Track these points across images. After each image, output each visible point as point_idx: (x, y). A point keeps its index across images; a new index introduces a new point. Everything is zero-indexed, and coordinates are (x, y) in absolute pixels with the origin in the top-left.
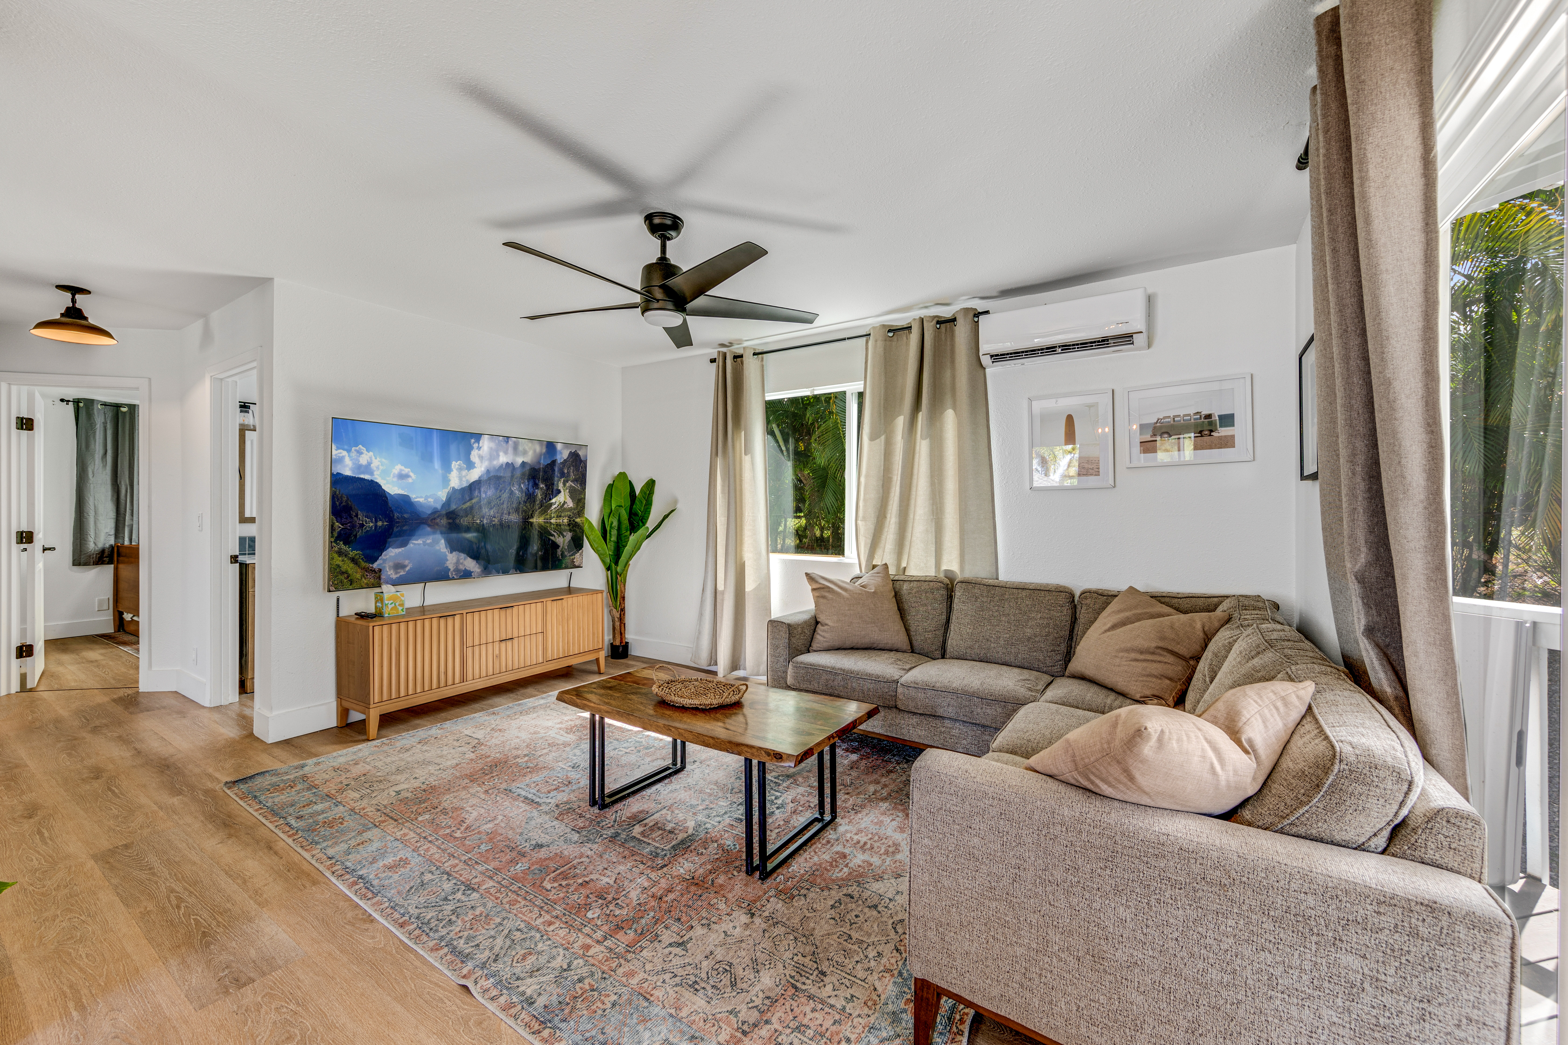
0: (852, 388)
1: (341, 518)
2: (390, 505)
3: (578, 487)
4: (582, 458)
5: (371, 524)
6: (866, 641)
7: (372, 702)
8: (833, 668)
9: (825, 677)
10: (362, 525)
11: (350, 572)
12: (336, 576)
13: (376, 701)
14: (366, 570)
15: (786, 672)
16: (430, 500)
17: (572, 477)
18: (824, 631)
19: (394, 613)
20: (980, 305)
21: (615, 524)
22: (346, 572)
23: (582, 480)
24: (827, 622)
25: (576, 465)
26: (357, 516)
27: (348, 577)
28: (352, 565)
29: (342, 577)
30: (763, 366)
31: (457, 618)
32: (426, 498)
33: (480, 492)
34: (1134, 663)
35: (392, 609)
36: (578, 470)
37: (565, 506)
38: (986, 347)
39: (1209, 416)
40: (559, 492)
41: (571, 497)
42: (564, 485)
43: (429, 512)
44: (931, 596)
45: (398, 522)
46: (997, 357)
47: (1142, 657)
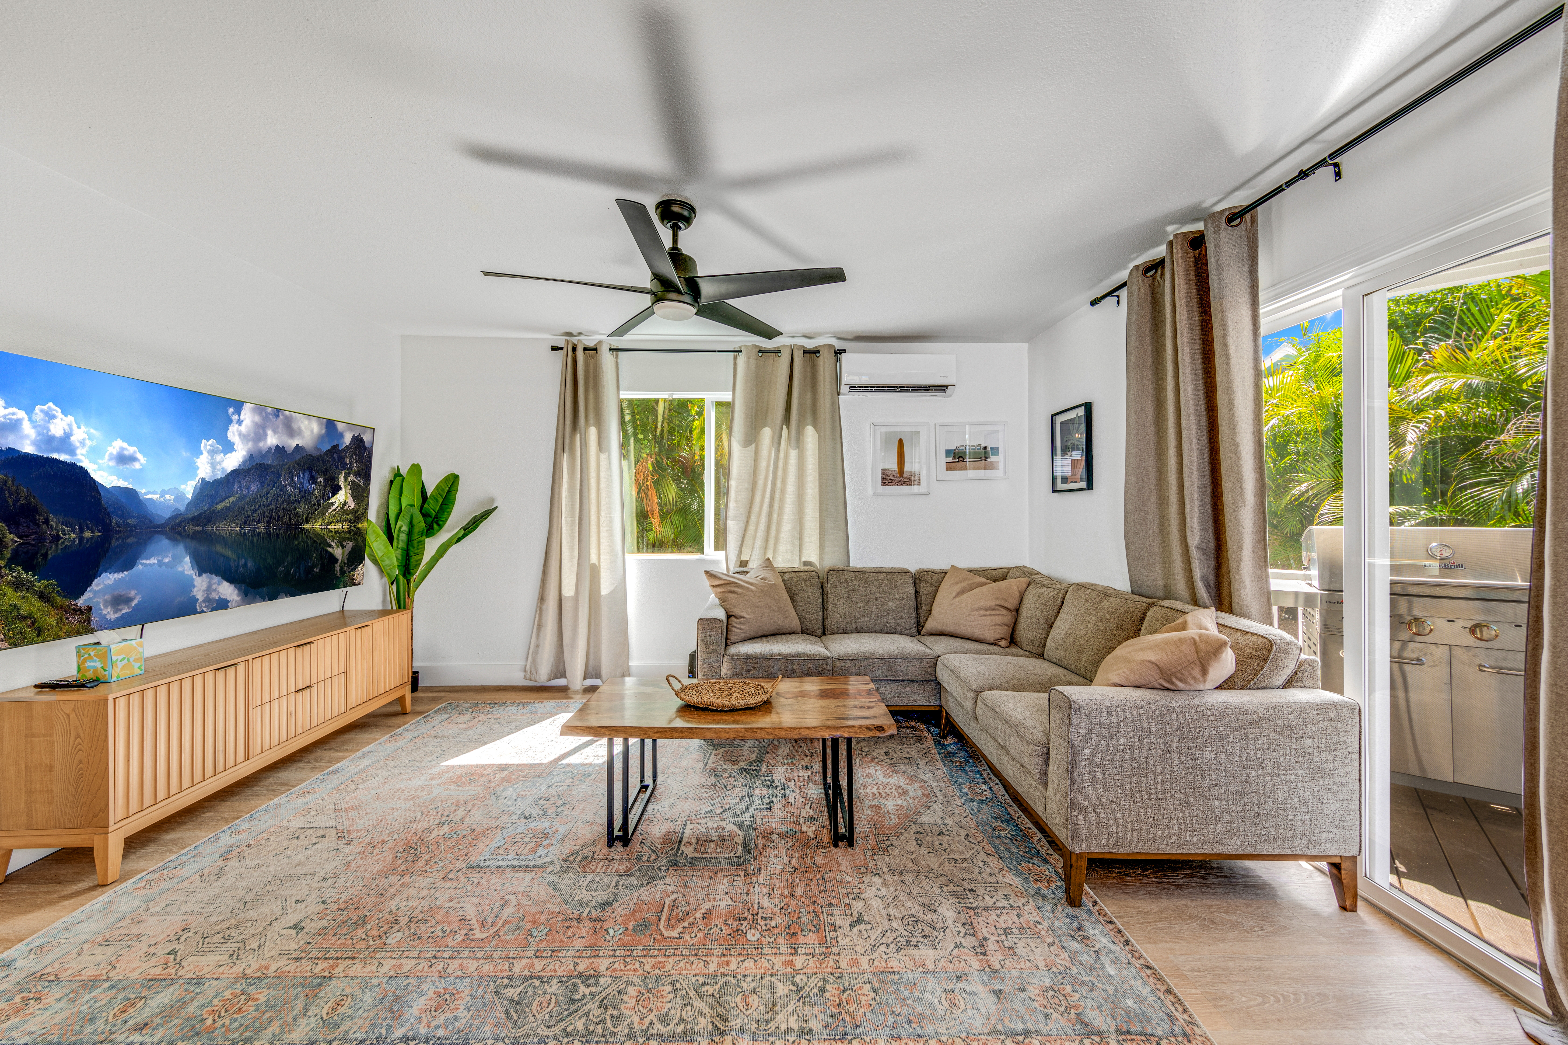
0: (710, 397)
1: (18, 525)
2: (104, 504)
3: (361, 482)
4: (367, 445)
5: (73, 536)
6: (773, 628)
7: (111, 821)
8: (772, 655)
9: (765, 664)
10: (57, 538)
11: (36, 614)
12: (10, 625)
13: (119, 818)
14: (66, 609)
15: (720, 667)
16: (168, 497)
17: (355, 469)
18: (740, 623)
19: (127, 673)
20: (838, 345)
21: (405, 528)
22: (30, 616)
23: (365, 473)
24: (743, 614)
25: (359, 452)
26: (47, 521)
27: (33, 623)
28: (39, 604)
29: (22, 625)
30: (617, 363)
31: (241, 668)
32: (163, 493)
33: (240, 487)
34: (984, 618)
35: (122, 669)
36: (361, 460)
37: (346, 507)
38: (848, 378)
39: (985, 448)
40: (339, 488)
41: (353, 496)
42: (346, 479)
43: (167, 515)
44: (809, 584)
45: (119, 532)
46: (854, 388)
47: (988, 613)
